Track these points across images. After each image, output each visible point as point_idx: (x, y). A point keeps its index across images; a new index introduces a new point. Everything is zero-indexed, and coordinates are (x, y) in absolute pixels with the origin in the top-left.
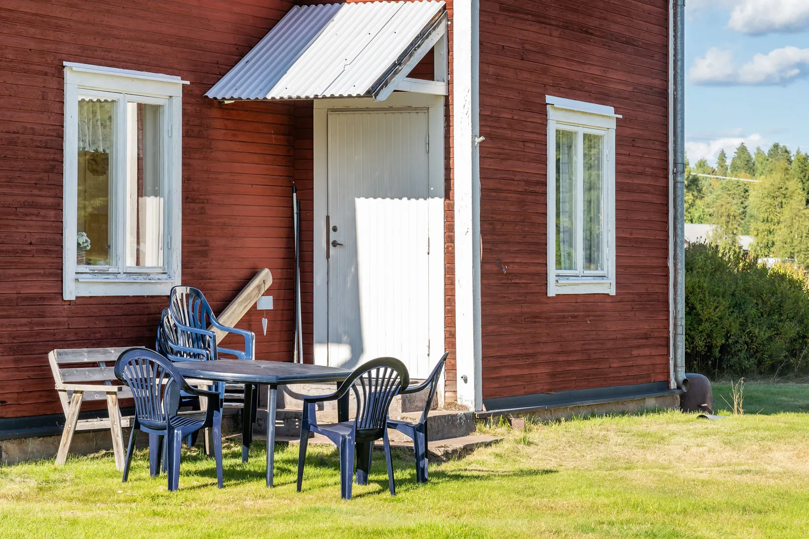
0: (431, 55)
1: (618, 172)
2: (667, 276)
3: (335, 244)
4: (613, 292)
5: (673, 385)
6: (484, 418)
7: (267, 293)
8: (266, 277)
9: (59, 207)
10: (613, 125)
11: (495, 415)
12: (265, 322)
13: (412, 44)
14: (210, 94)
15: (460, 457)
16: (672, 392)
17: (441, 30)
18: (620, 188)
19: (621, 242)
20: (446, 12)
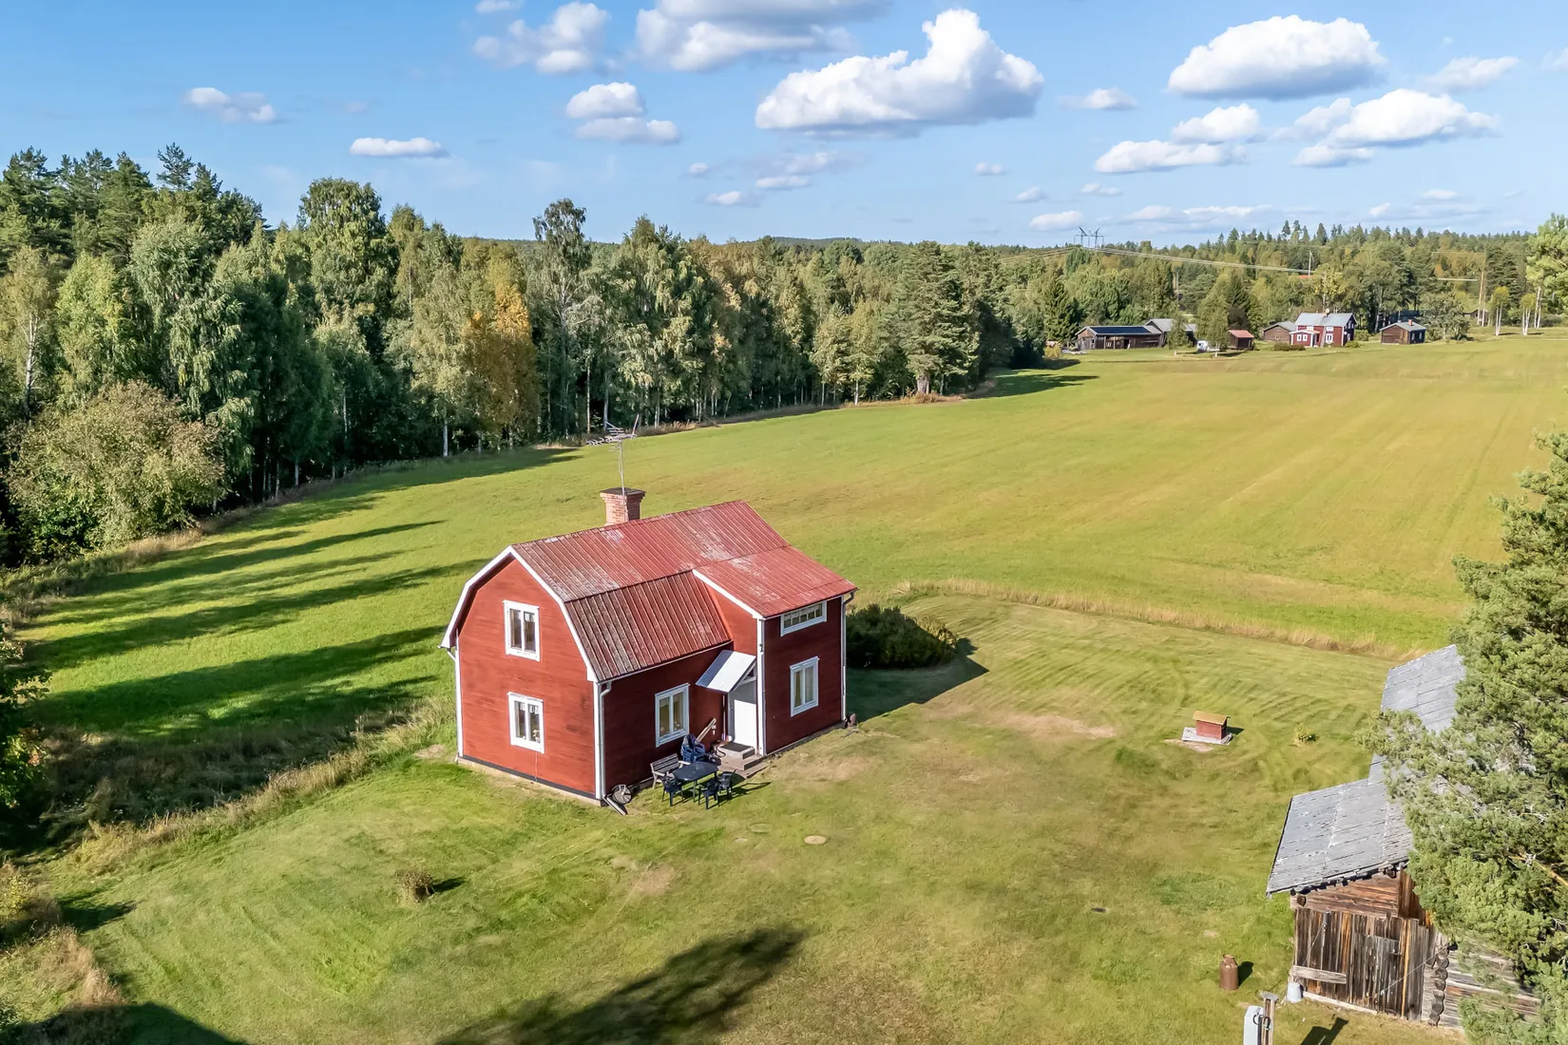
0: (753, 670)
1: (819, 673)
3: (731, 710)
4: (817, 707)
6: (766, 758)
8: (714, 721)
9: (654, 727)
11: (769, 756)
12: (714, 732)
13: (744, 673)
14: (696, 684)
16: (843, 721)
18: (819, 676)
19: (820, 690)
20: (756, 660)
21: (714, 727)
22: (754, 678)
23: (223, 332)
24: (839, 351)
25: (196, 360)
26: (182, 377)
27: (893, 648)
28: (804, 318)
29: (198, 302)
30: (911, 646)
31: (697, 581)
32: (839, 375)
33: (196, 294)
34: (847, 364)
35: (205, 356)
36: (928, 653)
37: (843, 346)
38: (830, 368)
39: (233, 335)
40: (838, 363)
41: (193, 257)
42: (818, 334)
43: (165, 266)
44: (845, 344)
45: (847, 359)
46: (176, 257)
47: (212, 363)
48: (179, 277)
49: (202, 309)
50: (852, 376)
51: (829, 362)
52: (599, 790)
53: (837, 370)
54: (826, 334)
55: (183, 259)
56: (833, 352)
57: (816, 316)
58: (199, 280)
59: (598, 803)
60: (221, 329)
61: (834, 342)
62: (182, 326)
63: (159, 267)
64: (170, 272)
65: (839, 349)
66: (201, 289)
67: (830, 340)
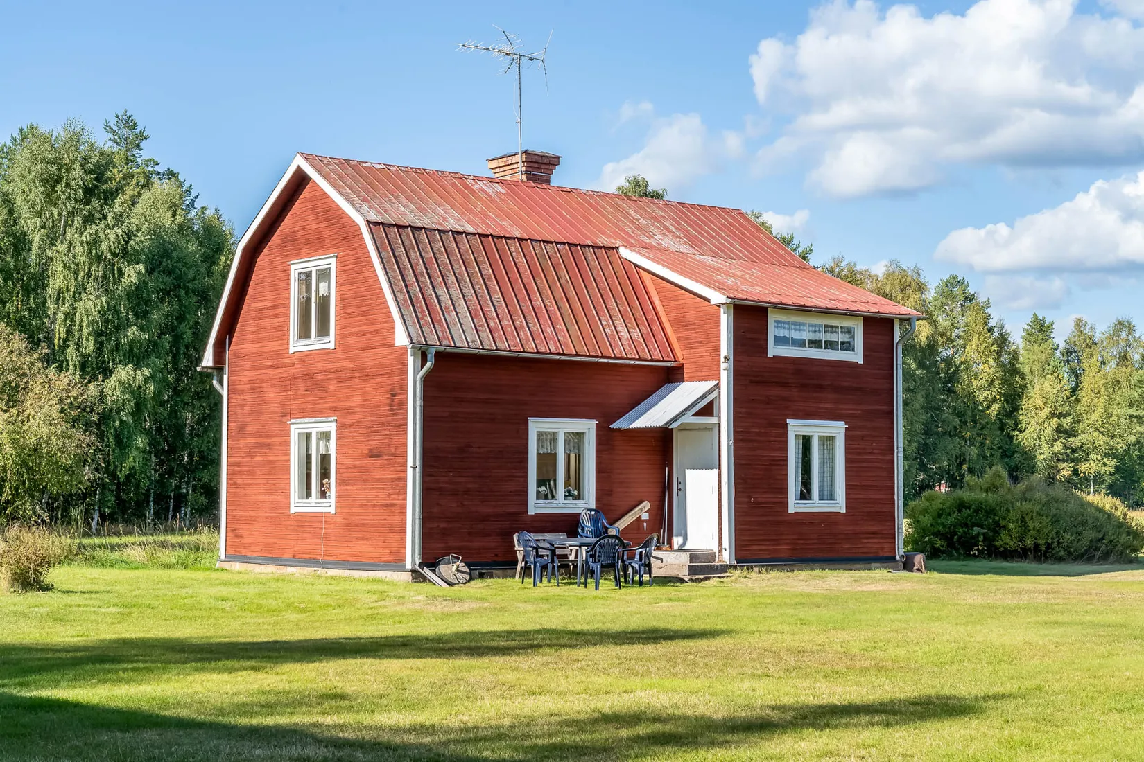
0: (711, 403)
1: (847, 453)
2: (894, 504)
3: (680, 490)
4: (844, 511)
5: (898, 558)
6: (734, 567)
7: (646, 512)
8: (646, 505)
9: (526, 476)
10: (844, 431)
11: (740, 566)
12: (645, 524)
13: (695, 402)
14: (611, 427)
15: (699, 582)
16: (897, 561)
17: (715, 394)
18: (848, 461)
19: (849, 488)
20: (718, 386)
21: (646, 516)
22: (714, 420)
23: (121, 273)
24: (1059, 430)
25: (80, 307)
26: (60, 332)
27: (1023, 520)
28: (1004, 381)
29: (92, 229)
30: (1055, 520)
31: (626, 263)
32: (1061, 466)
33: (89, 220)
34: (1074, 451)
35: (91, 305)
36: (1090, 535)
37: (1066, 423)
38: (1047, 455)
39: (134, 279)
40: (1058, 447)
41: (91, 172)
42: (1026, 404)
43: (51, 182)
44: (1069, 419)
45: (1075, 442)
46: (68, 170)
47: (102, 314)
48: (69, 198)
49: (95, 242)
50: (1082, 468)
51: (1045, 446)
52: (412, 556)
53: (1058, 458)
54: (1039, 402)
55: (77, 173)
56: (1049, 431)
57: (1023, 377)
58: (95, 203)
59: (407, 577)
60: (120, 270)
61: (1053, 415)
62: (66, 259)
63: (45, 182)
64: (58, 188)
65: (1060, 425)
66: (97, 215)
67: (1046, 412)
